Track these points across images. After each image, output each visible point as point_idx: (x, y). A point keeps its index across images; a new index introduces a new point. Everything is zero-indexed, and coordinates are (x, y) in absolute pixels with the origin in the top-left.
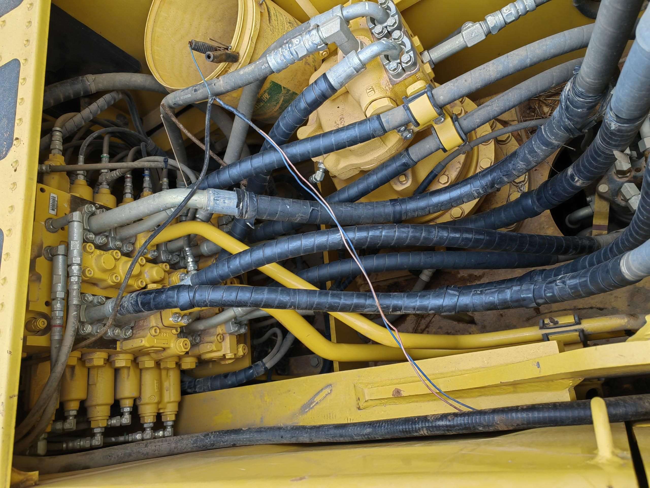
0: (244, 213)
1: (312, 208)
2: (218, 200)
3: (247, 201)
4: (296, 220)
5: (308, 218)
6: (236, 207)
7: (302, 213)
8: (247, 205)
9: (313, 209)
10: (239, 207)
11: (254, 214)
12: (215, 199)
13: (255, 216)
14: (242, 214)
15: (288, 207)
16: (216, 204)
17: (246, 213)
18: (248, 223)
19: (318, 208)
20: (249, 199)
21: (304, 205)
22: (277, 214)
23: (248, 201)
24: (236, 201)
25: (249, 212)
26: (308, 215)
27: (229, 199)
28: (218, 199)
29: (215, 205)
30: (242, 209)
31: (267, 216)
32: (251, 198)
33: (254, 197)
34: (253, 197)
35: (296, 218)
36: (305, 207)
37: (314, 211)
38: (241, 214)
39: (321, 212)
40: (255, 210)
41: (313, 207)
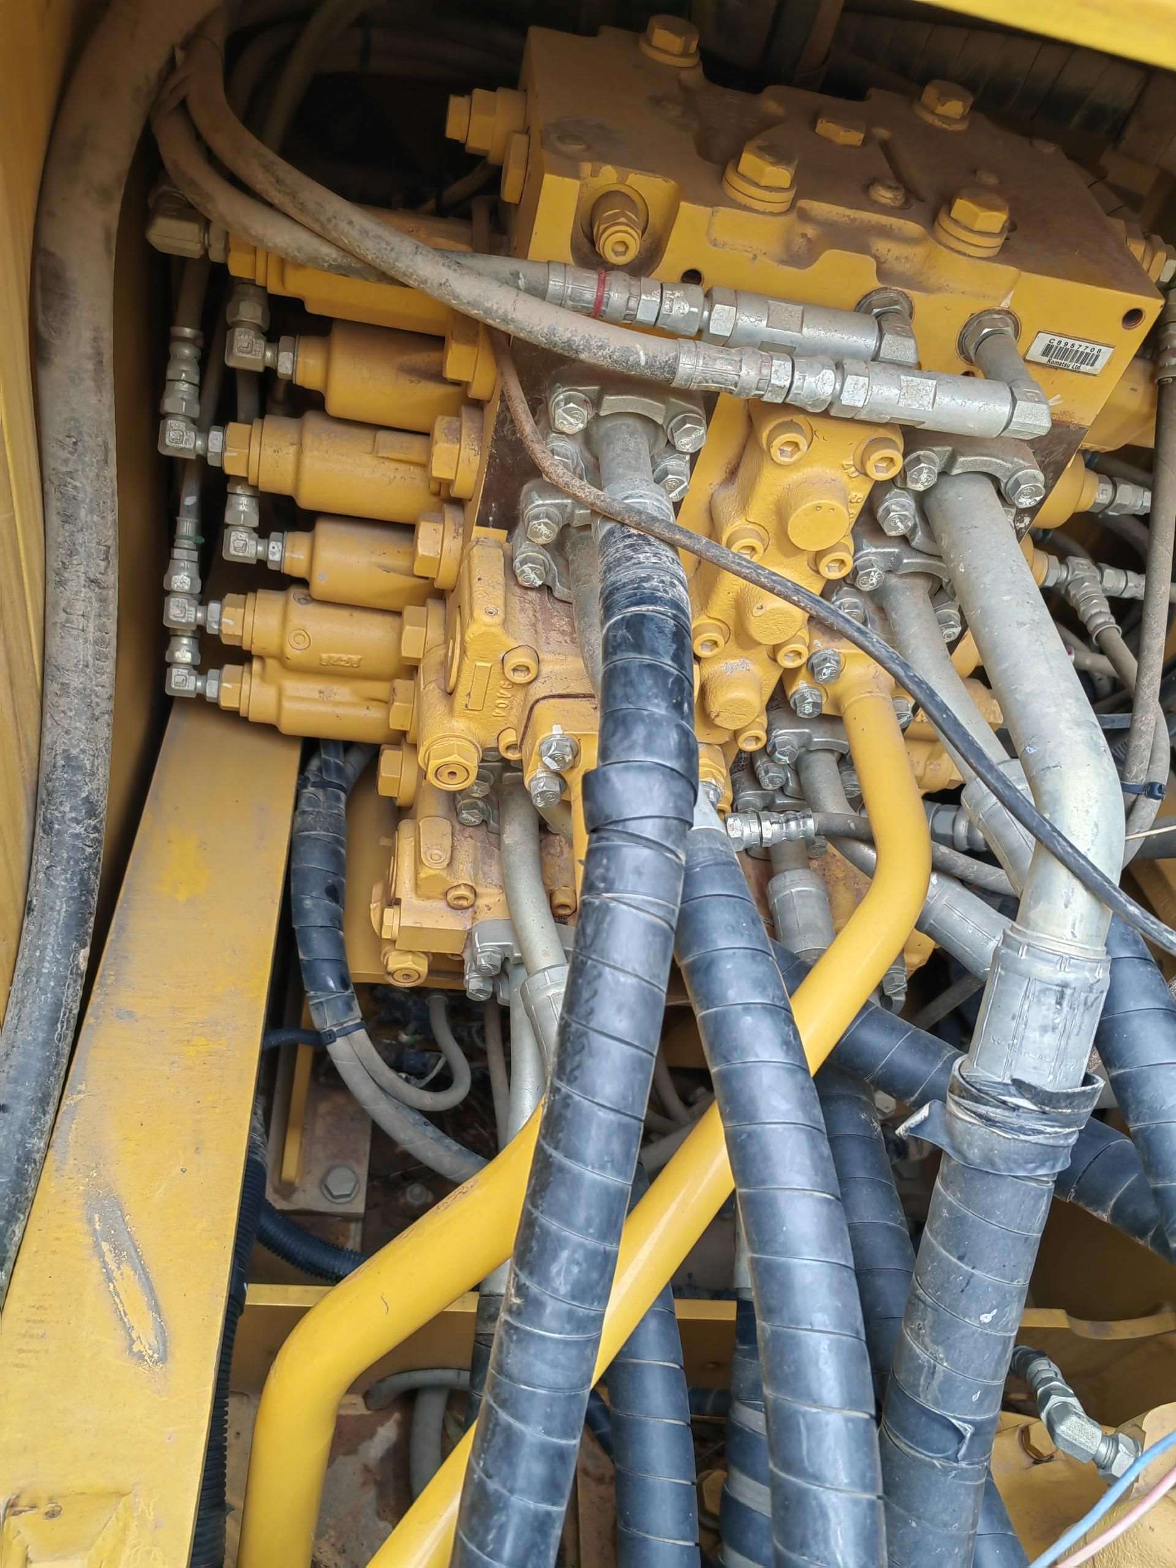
0: (983, 1109)
1: (968, 1430)
2: (1059, 1003)
3: (1040, 1132)
4: (917, 1336)
5: (921, 1401)
6: (1017, 1076)
7: (948, 1379)
8: (1022, 1130)
9: (961, 1437)
10: (1013, 1089)
11: (974, 1154)
12: (1068, 992)
13: (959, 1152)
14: (977, 1100)
15: (986, 1318)
16: (1044, 991)
17: (980, 1116)
18: (925, 1112)
19: (964, 1459)
20: (1051, 1142)
21: (987, 1391)
22: (960, 1258)
23: (1040, 1139)
24: (1047, 1082)
25: (983, 1130)
26: (936, 1404)
27: (1061, 1055)
28: (1065, 1003)
29: (1038, 986)
30: (1004, 1102)
31: (951, 1208)
32: (1048, 1153)
33: (1053, 1167)
34: (1055, 1160)
35: (927, 1340)
36: (975, 1398)
37: (950, 1435)
38: (972, 1093)
39: (946, 1471)
40: (992, 1164)
41: (973, 1435)
